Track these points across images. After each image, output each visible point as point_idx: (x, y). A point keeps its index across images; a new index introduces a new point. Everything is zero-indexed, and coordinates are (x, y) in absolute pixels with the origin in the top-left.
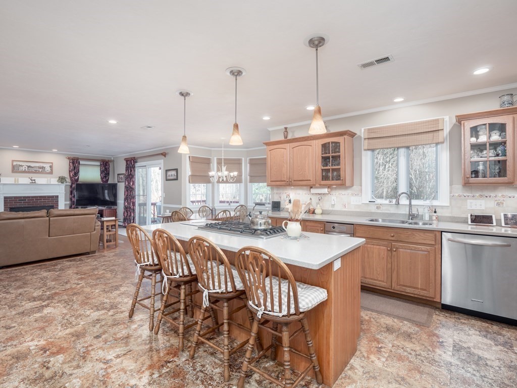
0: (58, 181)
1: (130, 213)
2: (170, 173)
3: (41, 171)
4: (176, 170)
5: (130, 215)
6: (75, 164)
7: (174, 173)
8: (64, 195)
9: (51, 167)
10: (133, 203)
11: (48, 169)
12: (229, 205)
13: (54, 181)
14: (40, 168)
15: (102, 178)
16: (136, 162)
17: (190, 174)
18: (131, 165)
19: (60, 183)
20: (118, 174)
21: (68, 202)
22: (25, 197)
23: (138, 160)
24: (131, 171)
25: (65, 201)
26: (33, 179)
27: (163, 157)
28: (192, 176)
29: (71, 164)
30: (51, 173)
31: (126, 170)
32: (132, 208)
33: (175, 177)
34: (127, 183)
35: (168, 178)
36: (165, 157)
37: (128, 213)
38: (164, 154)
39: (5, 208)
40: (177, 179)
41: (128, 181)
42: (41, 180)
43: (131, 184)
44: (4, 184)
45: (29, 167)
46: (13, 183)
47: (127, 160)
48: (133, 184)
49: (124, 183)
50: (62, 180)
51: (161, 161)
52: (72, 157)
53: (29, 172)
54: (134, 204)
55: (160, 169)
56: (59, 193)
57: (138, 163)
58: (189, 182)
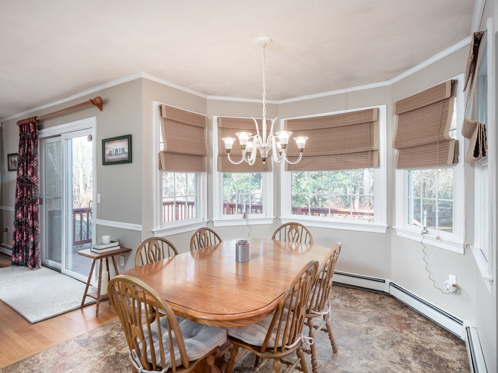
1: (27, 235)
2: (111, 147)
4: (129, 138)
5: (28, 239)
7: (123, 145)
10: (32, 215)
12: (245, 217)
16: (40, 128)
17: (162, 148)
18: (29, 134)
20: (9, 155)
23: (46, 123)
24: (29, 146)
27: (96, 108)
28: (166, 153)
31: (20, 146)
32: (30, 223)
33: (125, 156)
34: (21, 172)
35: (109, 158)
36: (101, 110)
37: (23, 234)
38: (99, 103)
40: (129, 160)
41: (23, 167)
43: (29, 173)
47: (22, 125)
48: (33, 174)
49: (16, 172)
51: (90, 121)
54: (34, 216)
55: (90, 138)
57: (44, 131)
58: (161, 168)
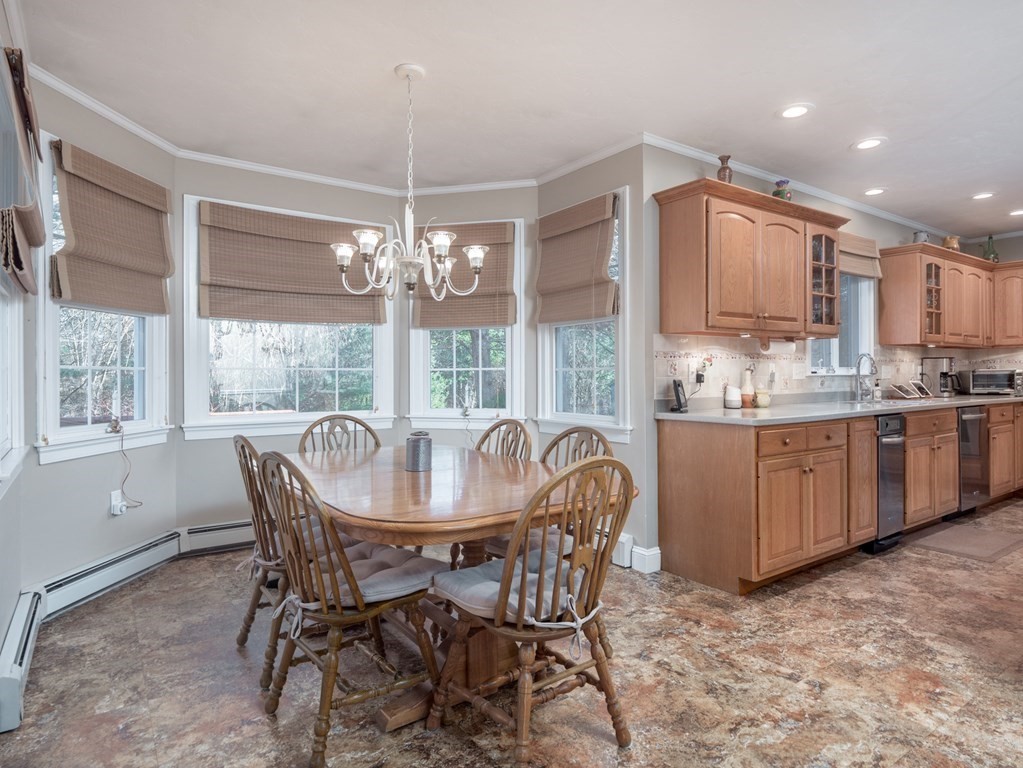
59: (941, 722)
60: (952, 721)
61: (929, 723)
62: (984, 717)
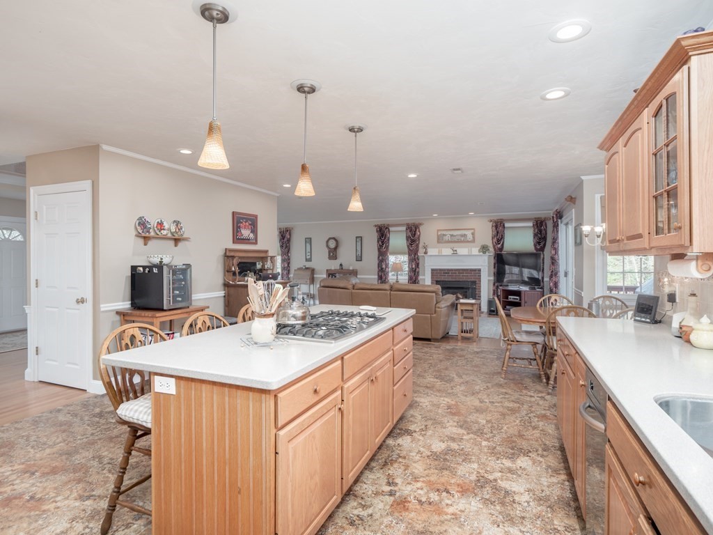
0: (479, 251)
3: (462, 240)
6: (499, 228)
8: (487, 268)
9: (473, 234)
11: (470, 237)
13: (475, 251)
14: (462, 236)
15: (535, 245)
19: (481, 253)
21: (492, 278)
22: (448, 270)
25: (489, 276)
26: (455, 249)
29: (494, 228)
30: (473, 241)
39: (432, 280)
42: (463, 251)
44: (431, 256)
45: (452, 235)
46: (437, 254)
50: (484, 249)
52: (495, 219)
53: (451, 242)
56: (482, 266)
59: (444, 400)
60: (441, 402)
61: (446, 399)
62: (434, 405)
